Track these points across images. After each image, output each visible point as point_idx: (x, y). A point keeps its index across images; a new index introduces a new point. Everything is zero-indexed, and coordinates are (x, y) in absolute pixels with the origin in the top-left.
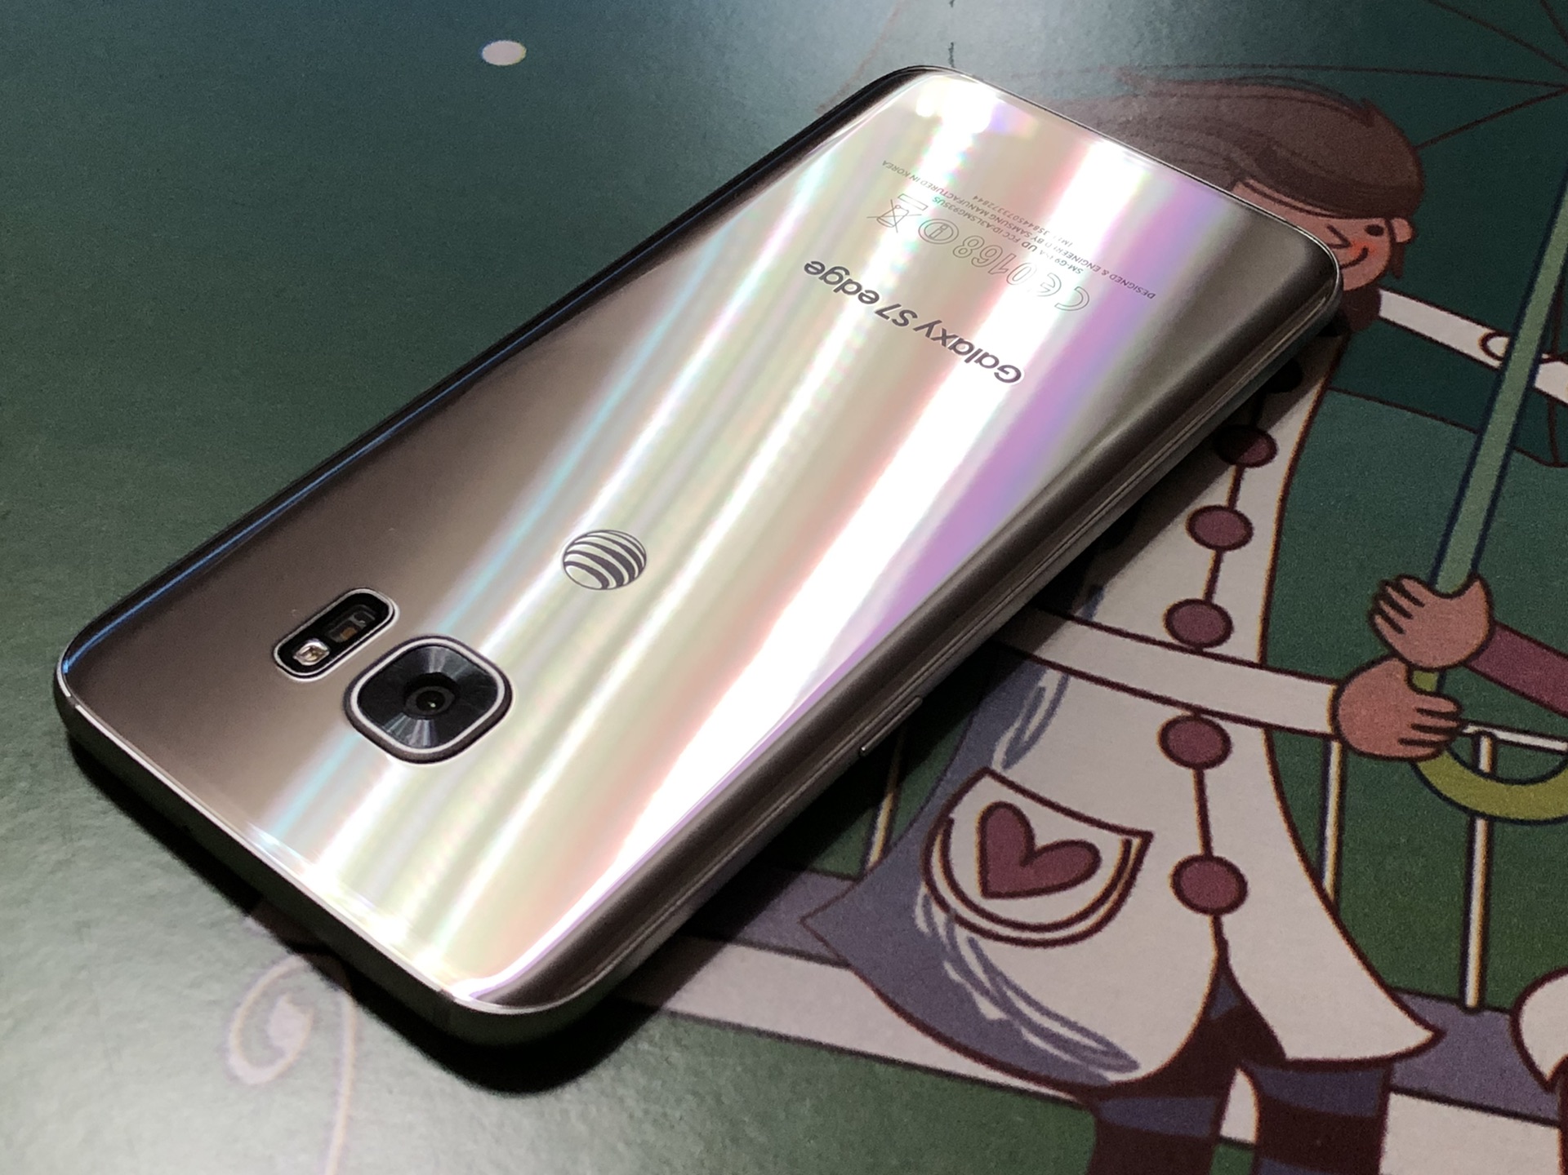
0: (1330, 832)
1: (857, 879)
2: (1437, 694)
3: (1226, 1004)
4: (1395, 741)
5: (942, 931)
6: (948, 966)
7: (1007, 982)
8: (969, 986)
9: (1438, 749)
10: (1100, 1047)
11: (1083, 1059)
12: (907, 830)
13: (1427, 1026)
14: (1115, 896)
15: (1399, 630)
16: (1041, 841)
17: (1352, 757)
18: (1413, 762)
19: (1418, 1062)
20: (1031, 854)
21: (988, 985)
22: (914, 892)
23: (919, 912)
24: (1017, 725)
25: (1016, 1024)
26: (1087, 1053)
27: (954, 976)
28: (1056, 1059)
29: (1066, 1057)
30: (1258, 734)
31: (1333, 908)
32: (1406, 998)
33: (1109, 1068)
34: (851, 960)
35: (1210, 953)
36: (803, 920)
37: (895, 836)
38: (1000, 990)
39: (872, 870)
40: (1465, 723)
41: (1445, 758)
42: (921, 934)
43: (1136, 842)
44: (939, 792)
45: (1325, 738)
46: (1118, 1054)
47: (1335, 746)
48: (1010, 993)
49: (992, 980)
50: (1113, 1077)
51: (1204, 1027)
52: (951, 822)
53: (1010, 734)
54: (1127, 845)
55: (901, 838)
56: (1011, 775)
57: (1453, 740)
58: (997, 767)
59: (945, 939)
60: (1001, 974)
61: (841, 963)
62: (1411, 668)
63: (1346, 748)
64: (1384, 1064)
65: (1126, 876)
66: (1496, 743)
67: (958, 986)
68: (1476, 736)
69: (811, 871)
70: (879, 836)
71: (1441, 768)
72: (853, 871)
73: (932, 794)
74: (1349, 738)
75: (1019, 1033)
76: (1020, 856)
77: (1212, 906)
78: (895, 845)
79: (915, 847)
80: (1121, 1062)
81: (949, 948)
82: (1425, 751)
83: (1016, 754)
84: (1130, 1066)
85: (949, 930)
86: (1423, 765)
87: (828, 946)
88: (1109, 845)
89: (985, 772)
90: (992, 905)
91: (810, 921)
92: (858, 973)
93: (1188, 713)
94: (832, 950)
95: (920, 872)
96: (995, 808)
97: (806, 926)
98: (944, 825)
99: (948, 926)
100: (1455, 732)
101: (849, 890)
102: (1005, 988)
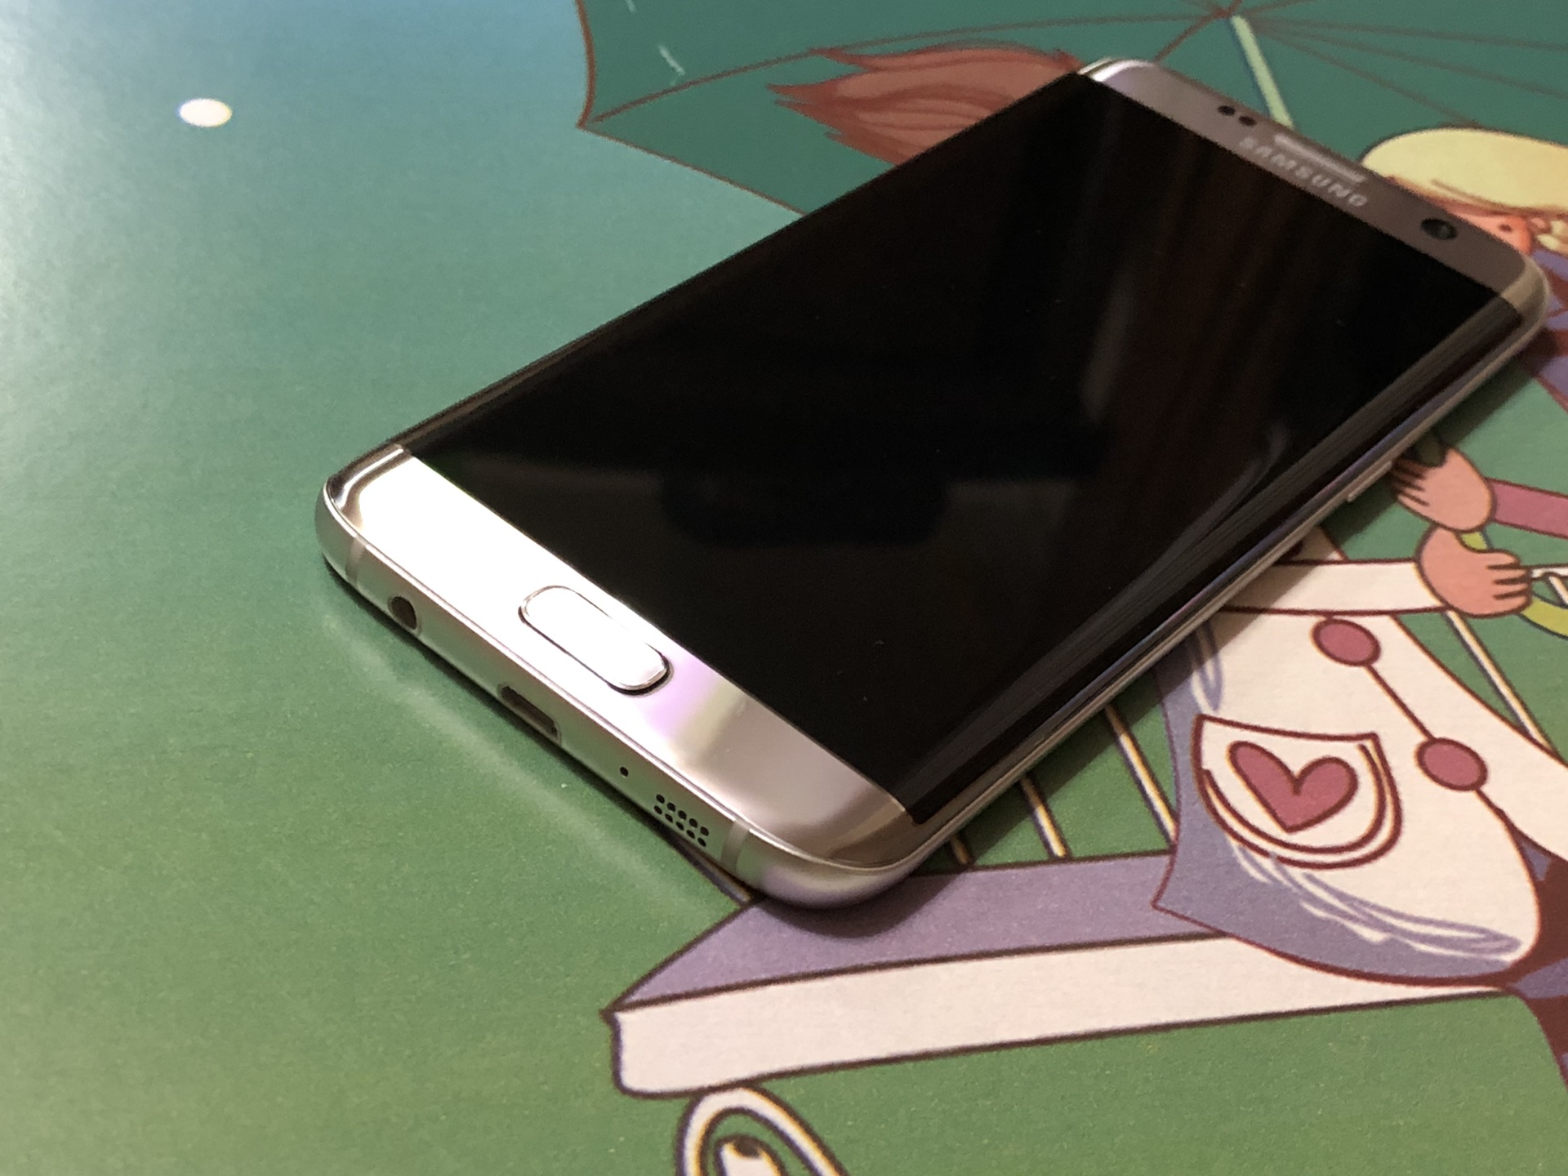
0: (1504, 690)
1: (1171, 850)
2: (1491, 550)
3: (1542, 866)
4: (1492, 599)
5: (1277, 874)
6: (1308, 906)
7: (1365, 904)
8: (1339, 919)
9: (1528, 594)
10: (1482, 936)
11: (1473, 950)
12: (1177, 792)
14: (1389, 798)
15: (1423, 503)
16: (1296, 768)
17: (1472, 621)
18: (1517, 611)
20: (1297, 782)
21: (1351, 912)
22: (1228, 848)
23: (1245, 864)
24: (1195, 667)
25: (1401, 939)
26: (1474, 945)
27: (1320, 913)
28: (1453, 959)
29: (1460, 954)
30: (1386, 619)
31: (1554, 754)
33: (1499, 950)
34: (1225, 929)
35: (1498, 826)
36: (1154, 905)
37: (1173, 801)
38: (1364, 913)
39: (1177, 839)
40: (1529, 569)
41: (1538, 604)
42: (1264, 884)
43: (1369, 744)
44: (1178, 750)
45: (1440, 610)
46: (1497, 937)
47: (1452, 615)
48: (1375, 913)
49: (1351, 906)
50: (1509, 958)
51: (1541, 889)
52: (1208, 773)
53: (1195, 678)
54: (1363, 749)
55: (1178, 801)
56: (1223, 714)
57: (1530, 586)
58: (1207, 710)
59: (1286, 882)
60: (1354, 898)
61: (1220, 934)
62: (1458, 533)
63: (1463, 615)
65: (1384, 779)
66: (1563, 579)
67: (1327, 922)
68: (1545, 578)
69: (1126, 856)
70: (1159, 805)
71: (1539, 611)
72: (1163, 845)
73: (1173, 751)
74: (1456, 605)
75: (1408, 946)
76: (1288, 787)
77: (1468, 782)
78: (1179, 810)
79: (1197, 805)
80: (1504, 943)
81: (1295, 890)
82: (1518, 601)
83: (1214, 695)
84: (1513, 944)
85: (1285, 873)
86: (1527, 613)
87: (1195, 922)
88: (1349, 753)
89: (1202, 718)
90: (1299, 838)
91: (1161, 904)
92: (1238, 938)
93: (1322, 619)
94: (1201, 924)
95: (1218, 828)
96: (1235, 749)
97: (1162, 910)
98: (1205, 777)
99: (1279, 869)
100: (1527, 579)
101: (1172, 863)
102: (1367, 910)
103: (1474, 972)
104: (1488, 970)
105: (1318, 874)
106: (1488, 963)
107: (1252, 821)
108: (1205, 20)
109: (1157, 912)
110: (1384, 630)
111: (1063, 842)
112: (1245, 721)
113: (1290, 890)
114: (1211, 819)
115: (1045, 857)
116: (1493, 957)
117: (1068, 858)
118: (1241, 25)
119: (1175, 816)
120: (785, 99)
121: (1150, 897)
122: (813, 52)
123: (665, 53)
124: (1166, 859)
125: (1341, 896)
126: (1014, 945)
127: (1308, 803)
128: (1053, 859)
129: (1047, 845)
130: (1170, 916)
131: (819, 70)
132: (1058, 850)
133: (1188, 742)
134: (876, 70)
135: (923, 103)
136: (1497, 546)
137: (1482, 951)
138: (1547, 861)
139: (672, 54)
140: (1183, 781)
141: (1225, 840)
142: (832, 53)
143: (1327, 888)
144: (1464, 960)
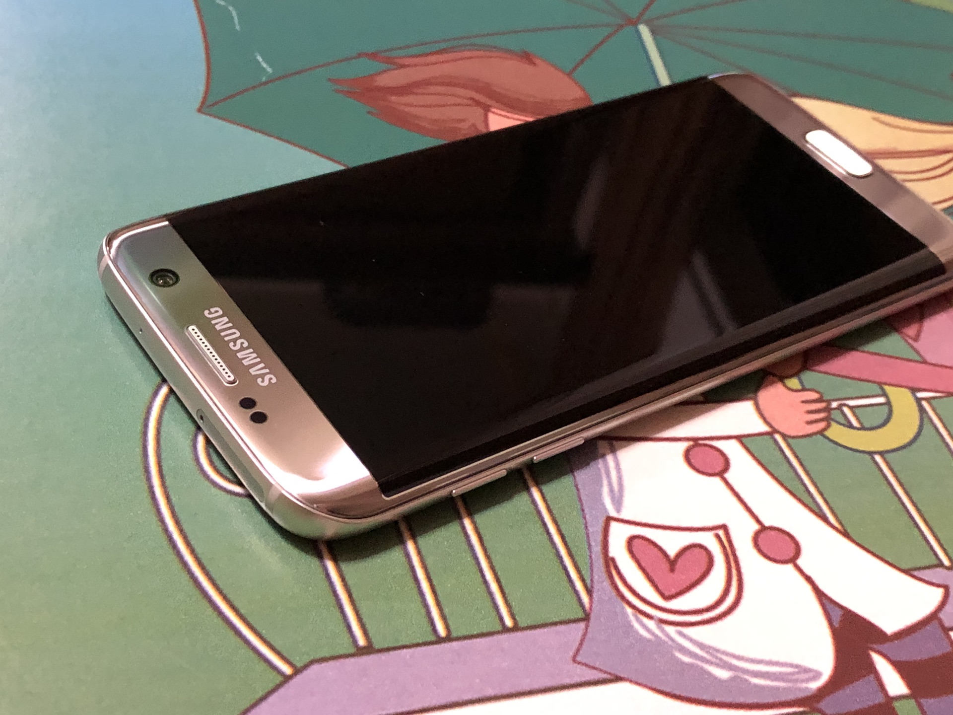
0: (812, 489)
1: (586, 618)
2: (804, 389)
3: (837, 615)
4: (804, 424)
5: (658, 632)
6: (679, 655)
7: (718, 651)
8: (699, 663)
9: (828, 420)
10: (796, 670)
11: (790, 681)
12: (592, 575)
13: (938, 586)
14: (734, 572)
16: (672, 552)
17: (790, 440)
18: (821, 433)
19: (948, 608)
20: (673, 564)
21: (708, 657)
22: (625, 614)
23: (637, 626)
24: (605, 482)
25: (742, 675)
26: (791, 678)
27: (686, 659)
28: (778, 688)
29: (781, 684)
30: (734, 442)
31: (845, 534)
32: (916, 573)
33: (808, 680)
34: (622, 676)
35: (808, 587)
36: (574, 660)
37: (588, 582)
38: (717, 658)
39: (591, 609)
40: (829, 402)
41: (834, 425)
42: (649, 641)
43: (721, 533)
44: (593, 544)
45: (770, 434)
46: (806, 670)
47: (778, 437)
48: (725, 658)
49: (707, 652)
50: (815, 685)
51: (837, 634)
52: (613, 560)
53: (605, 490)
54: (718, 536)
55: (592, 580)
56: (624, 515)
57: (830, 414)
58: (613, 513)
59: (664, 638)
60: (710, 647)
61: (618, 679)
62: (782, 378)
63: (785, 437)
64: (933, 617)
65: (731, 558)
66: (851, 408)
67: (691, 666)
68: (839, 408)
69: (555, 624)
70: (579, 585)
71: (836, 432)
72: (581, 615)
73: (590, 546)
74: (781, 430)
75: (746, 680)
76: (666, 566)
77: (787, 558)
78: (592, 587)
79: (605, 583)
80: (811, 675)
81: (670, 643)
82: (822, 425)
83: (618, 502)
84: (817, 675)
85: (663, 631)
86: (827, 433)
87: (601, 670)
88: (708, 540)
89: (609, 519)
90: (674, 604)
91: (579, 659)
92: (631, 681)
93: (691, 443)
94: (605, 672)
95: (619, 599)
96: (631, 541)
97: (579, 663)
98: (611, 563)
99: (659, 627)
100: (828, 409)
101: (587, 627)
102: (719, 655)
103: (790, 697)
104: (800, 695)
105: (687, 631)
106: (800, 690)
107: (642, 594)
108: (622, 26)
109: (576, 665)
110: (732, 449)
111: (513, 616)
112: (638, 520)
113: (667, 643)
114: (614, 593)
115: (500, 628)
116: (804, 685)
117: (516, 628)
118: (644, 30)
119: (589, 592)
120: (340, 87)
121: (571, 654)
122: (360, 55)
123: (259, 58)
124: (582, 625)
125: (701, 646)
126: (476, 696)
127: (682, 577)
128: (506, 630)
129: (501, 619)
130: (584, 667)
131: (364, 68)
132: (509, 622)
133: (600, 537)
134: (403, 66)
135: (432, 89)
136: (807, 387)
137: (796, 681)
138: (840, 612)
139: (263, 59)
140: (596, 565)
141: (623, 608)
142: (373, 56)
143: (691, 640)
144: (784, 689)
